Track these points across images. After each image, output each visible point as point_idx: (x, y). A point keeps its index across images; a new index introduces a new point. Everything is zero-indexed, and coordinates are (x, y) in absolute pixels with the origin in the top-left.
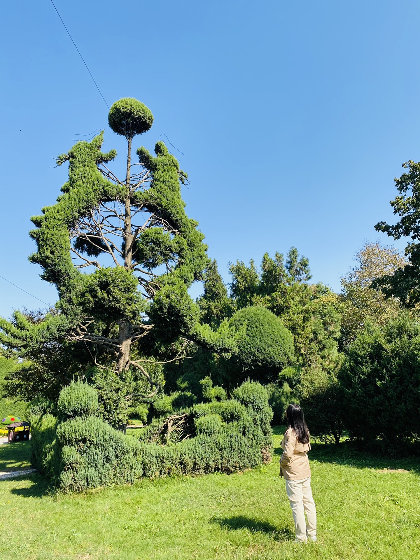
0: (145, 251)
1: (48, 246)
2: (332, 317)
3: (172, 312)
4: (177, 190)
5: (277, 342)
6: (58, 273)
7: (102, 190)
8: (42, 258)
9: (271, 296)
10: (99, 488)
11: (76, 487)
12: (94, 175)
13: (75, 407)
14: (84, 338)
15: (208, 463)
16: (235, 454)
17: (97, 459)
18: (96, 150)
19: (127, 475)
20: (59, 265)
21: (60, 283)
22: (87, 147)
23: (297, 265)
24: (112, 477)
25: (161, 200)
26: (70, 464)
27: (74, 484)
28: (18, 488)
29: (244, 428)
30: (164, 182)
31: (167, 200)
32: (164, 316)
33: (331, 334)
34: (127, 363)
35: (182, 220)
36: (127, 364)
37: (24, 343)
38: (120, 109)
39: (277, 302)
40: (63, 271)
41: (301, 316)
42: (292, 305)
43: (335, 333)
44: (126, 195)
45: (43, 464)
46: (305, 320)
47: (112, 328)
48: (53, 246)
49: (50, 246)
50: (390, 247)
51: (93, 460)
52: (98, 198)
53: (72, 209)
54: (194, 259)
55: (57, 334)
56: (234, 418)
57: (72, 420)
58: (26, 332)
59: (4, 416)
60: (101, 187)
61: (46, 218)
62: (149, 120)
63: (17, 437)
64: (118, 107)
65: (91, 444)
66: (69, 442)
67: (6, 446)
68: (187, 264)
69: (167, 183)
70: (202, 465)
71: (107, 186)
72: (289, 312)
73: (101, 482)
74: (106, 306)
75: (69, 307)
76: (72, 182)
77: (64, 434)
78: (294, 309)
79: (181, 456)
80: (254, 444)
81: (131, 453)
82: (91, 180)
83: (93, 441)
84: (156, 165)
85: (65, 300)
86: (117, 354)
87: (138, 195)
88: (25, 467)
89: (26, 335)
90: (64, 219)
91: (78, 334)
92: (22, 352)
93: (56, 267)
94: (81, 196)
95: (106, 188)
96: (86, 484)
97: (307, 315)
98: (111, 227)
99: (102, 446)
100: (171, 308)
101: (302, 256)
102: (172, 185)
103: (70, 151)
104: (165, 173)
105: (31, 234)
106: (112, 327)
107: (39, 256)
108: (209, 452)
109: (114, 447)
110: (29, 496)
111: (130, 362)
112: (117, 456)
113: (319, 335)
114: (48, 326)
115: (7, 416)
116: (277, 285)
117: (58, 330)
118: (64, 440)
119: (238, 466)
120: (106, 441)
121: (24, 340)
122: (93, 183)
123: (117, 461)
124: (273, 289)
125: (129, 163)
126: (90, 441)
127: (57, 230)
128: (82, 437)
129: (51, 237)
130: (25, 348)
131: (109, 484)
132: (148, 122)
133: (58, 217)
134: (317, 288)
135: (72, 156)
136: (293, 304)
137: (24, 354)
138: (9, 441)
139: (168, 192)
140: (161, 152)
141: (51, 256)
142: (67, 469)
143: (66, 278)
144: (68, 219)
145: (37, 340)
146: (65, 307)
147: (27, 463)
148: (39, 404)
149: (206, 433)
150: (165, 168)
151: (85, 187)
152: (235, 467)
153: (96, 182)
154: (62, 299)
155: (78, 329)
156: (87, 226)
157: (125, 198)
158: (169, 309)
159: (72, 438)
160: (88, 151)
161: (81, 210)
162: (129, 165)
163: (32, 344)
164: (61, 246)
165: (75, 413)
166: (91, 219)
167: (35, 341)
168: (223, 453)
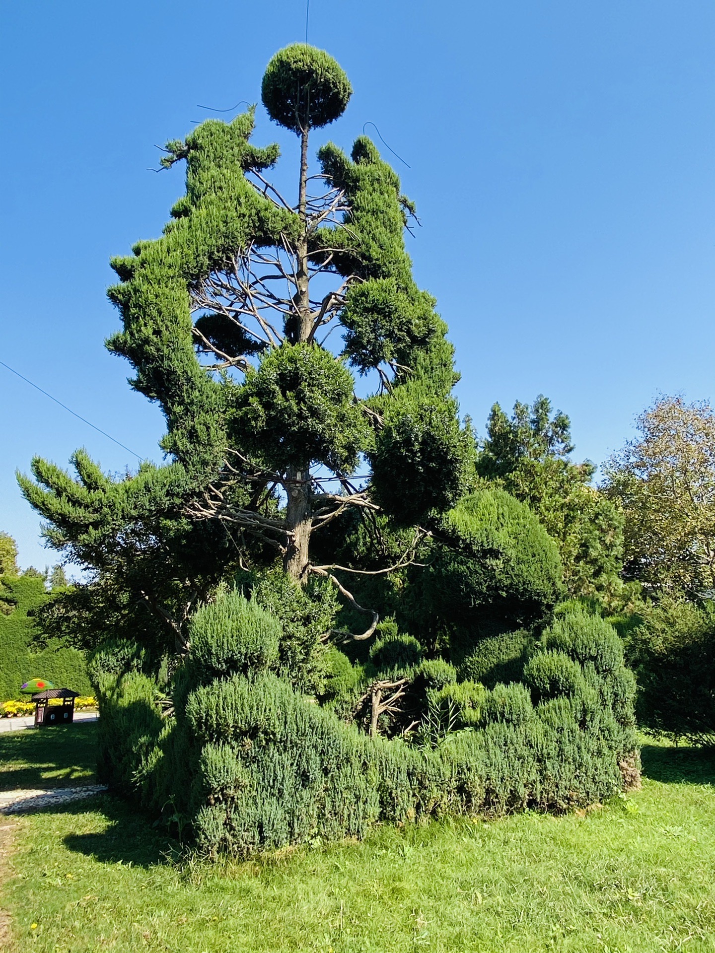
0: (359, 326)
1: (147, 318)
2: (611, 520)
3: (430, 452)
4: (398, 230)
5: (534, 555)
6: (168, 376)
7: (256, 218)
8: (135, 343)
9: (507, 479)
10: (286, 848)
11: (235, 846)
12: (238, 184)
13: (233, 652)
14: (218, 513)
15: (516, 790)
16: (568, 770)
17: (283, 778)
18: (241, 139)
19: (349, 816)
20: (170, 359)
21: (172, 397)
22: (223, 131)
23: (548, 428)
24: (315, 822)
25: (369, 247)
26: (222, 790)
27: (230, 838)
28: (79, 833)
29: (585, 711)
30: (374, 212)
31: (381, 247)
32: (413, 460)
33: (609, 547)
34: (305, 568)
35: (409, 290)
36: (303, 572)
37: (96, 516)
38: (289, 64)
39: (518, 490)
40: (179, 372)
41: (561, 515)
42: (544, 495)
43: (614, 548)
44: (300, 236)
45: (133, 780)
46: (569, 520)
47: (262, 504)
48: (159, 319)
49: (152, 319)
50: (703, 404)
51: (274, 781)
52: (246, 234)
53: (197, 248)
54: (432, 368)
55: (166, 502)
56: (558, 689)
57: (223, 683)
58: (99, 494)
59: (25, 679)
60: (254, 211)
61: (143, 264)
62: (345, 91)
63: (52, 717)
64: (284, 58)
65: (267, 741)
66: (219, 735)
67: (31, 732)
68: (419, 377)
69: (381, 216)
70: (504, 796)
71: (266, 209)
72: (539, 507)
73: (291, 833)
74: (293, 429)
75: (190, 447)
76: (195, 196)
77: (207, 715)
78: (547, 502)
79: (459, 773)
80: (606, 751)
81: (357, 764)
82: (233, 194)
83: (274, 734)
84: (357, 180)
85: (182, 434)
86: (284, 550)
87: (323, 233)
88: (79, 778)
89: (100, 500)
90: (181, 267)
91: (206, 506)
92: (90, 536)
93: (166, 362)
94: (215, 224)
95: (262, 214)
96: (257, 837)
97: (571, 512)
98: (268, 296)
99: (292, 748)
100: (429, 440)
101: (559, 410)
102: (389, 220)
103: (189, 136)
104: (376, 195)
105: (112, 294)
106: (263, 501)
107: (129, 339)
108: (517, 764)
109: (319, 749)
110: (115, 861)
111: (311, 567)
112: (326, 772)
113: (591, 549)
114: (146, 483)
115: (30, 680)
116: (517, 460)
117: (168, 494)
118: (206, 729)
119: (575, 798)
120: (303, 735)
121: (96, 511)
122: (239, 201)
123: (326, 783)
124: (509, 467)
125: (305, 173)
126: (266, 733)
127: (167, 287)
128: (249, 724)
129: (154, 301)
130: (96, 528)
131: (307, 838)
132: (341, 96)
133: (169, 260)
134: (585, 467)
135: (194, 145)
136: (546, 494)
137: (95, 540)
138: (37, 723)
139: (381, 232)
140: (366, 155)
141: (155, 340)
142: (213, 802)
143: (185, 387)
144: (188, 268)
145: (123, 511)
146: (181, 448)
147: (81, 771)
148: (117, 650)
149: (508, 721)
150: (376, 185)
151: (223, 206)
152: (568, 799)
153: (242, 200)
154: (175, 431)
155: (206, 496)
156: (225, 291)
157: (298, 240)
158: (424, 443)
159: (228, 725)
160: (226, 139)
161: (213, 253)
162: (304, 178)
163: (113, 520)
164: (175, 320)
165: (234, 666)
166: (232, 275)
167: (120, 514)
168: (546, 769)
